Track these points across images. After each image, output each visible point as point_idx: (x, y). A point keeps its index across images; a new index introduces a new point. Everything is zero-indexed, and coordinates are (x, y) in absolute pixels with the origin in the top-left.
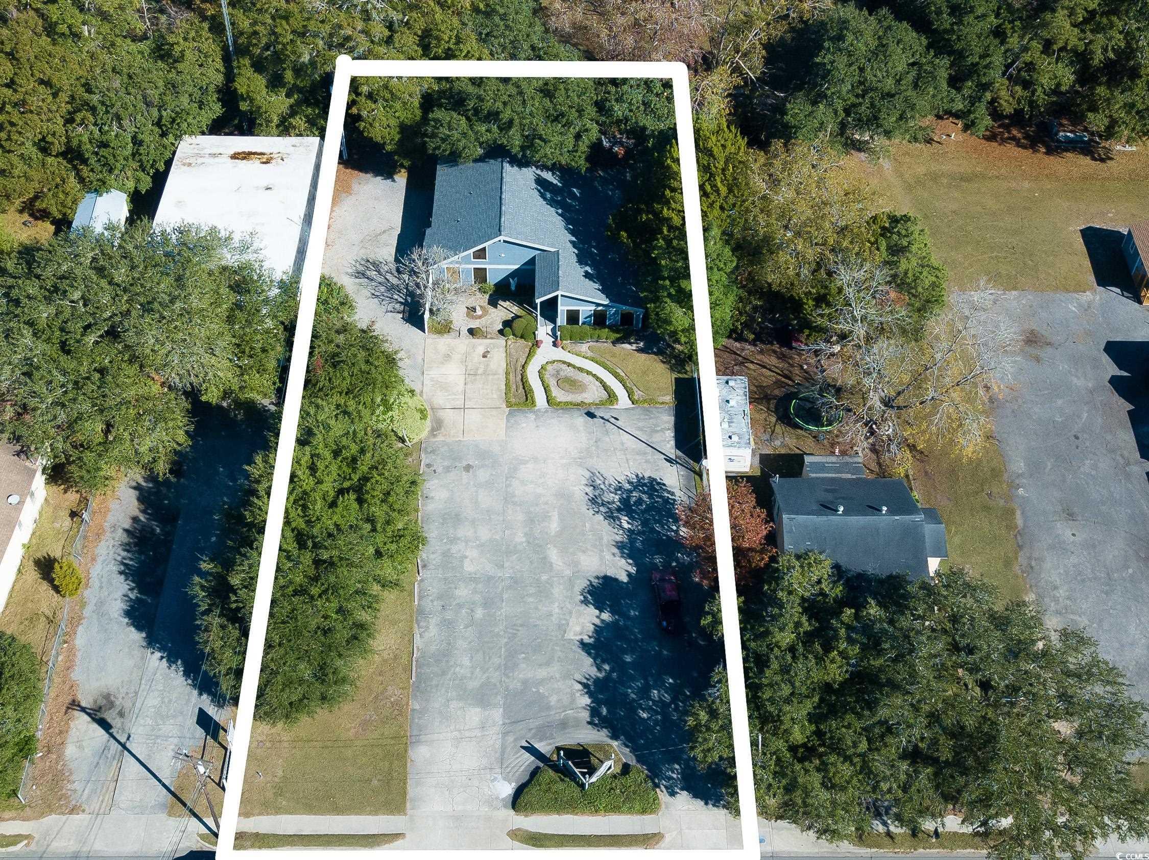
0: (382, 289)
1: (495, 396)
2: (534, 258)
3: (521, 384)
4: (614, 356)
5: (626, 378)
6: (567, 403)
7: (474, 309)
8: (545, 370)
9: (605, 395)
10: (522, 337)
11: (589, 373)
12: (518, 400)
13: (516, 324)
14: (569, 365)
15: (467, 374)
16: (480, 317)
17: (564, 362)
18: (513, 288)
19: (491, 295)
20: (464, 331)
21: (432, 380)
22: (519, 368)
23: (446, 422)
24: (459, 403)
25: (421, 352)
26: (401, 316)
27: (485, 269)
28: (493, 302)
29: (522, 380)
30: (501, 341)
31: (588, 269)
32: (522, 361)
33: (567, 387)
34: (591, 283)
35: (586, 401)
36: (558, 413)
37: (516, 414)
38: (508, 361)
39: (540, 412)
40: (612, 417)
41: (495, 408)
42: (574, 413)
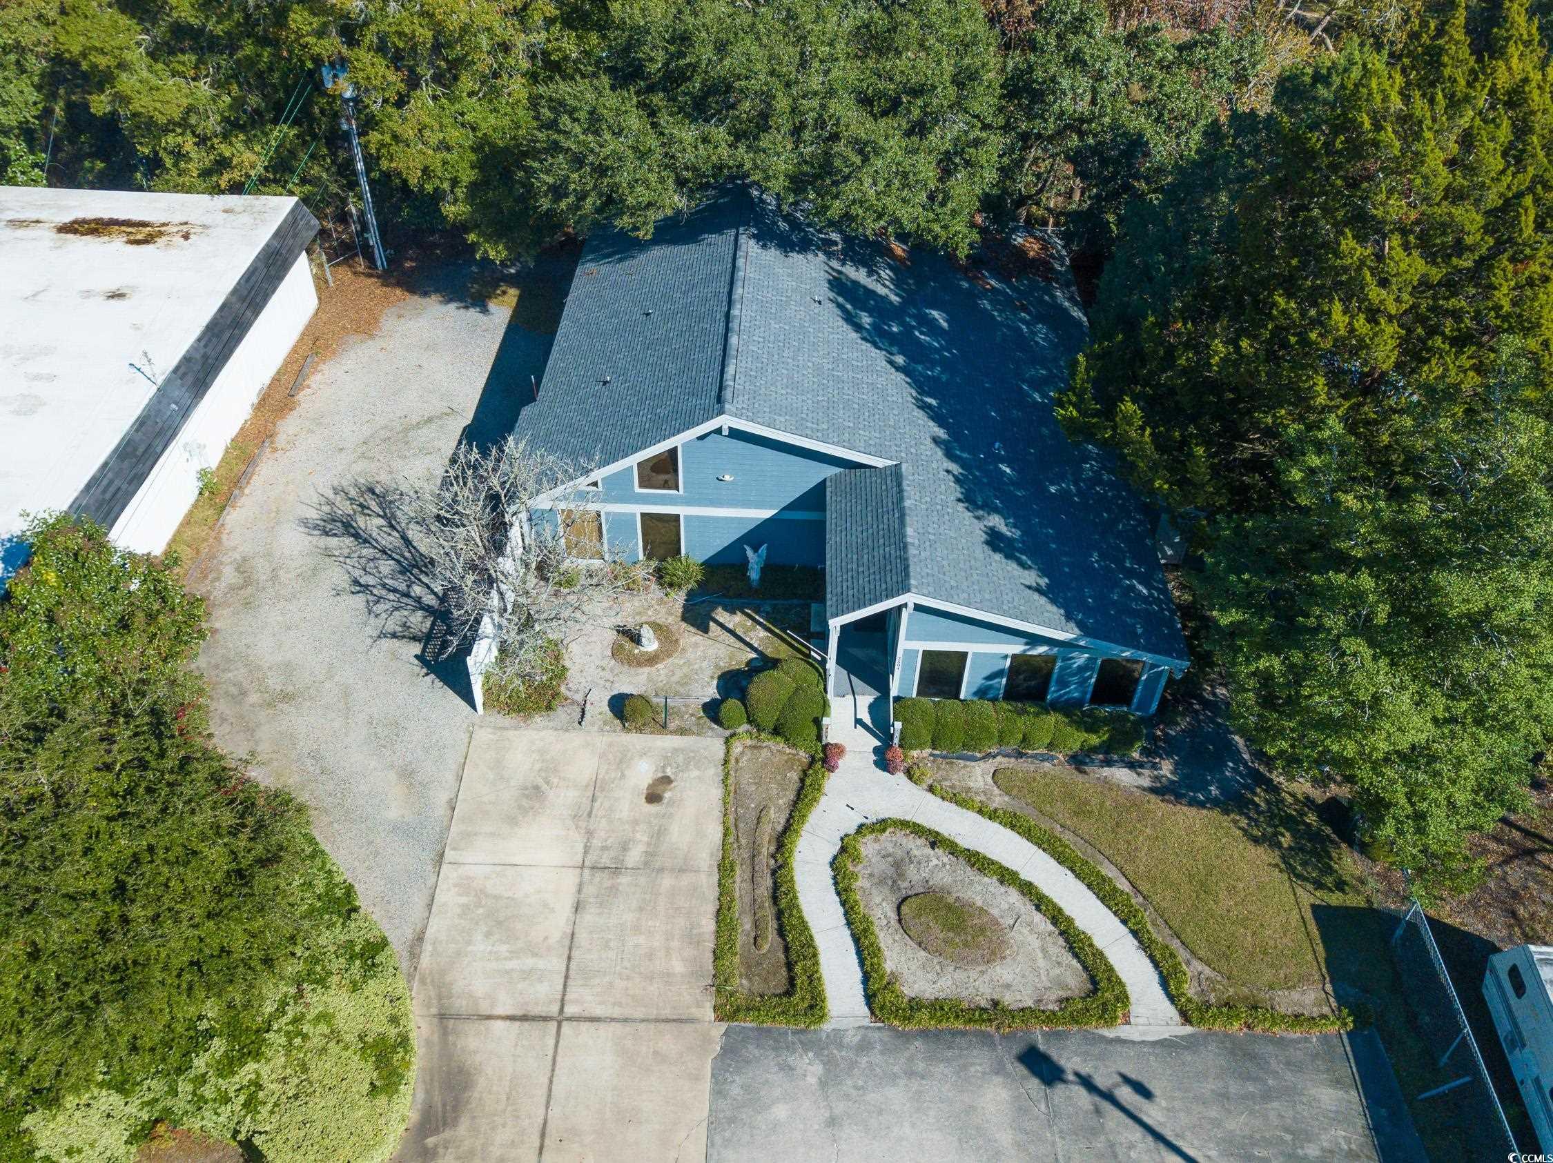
0: (386, 566)
1: (678, 967)
2: (822, 486)
3: (769, 912)
4: (1081, 811)
5: (1136, 901)
6: (937, 1007)
7: (635, 638)
8: (856, 859)
9: (1073, 976)
10: (777, 731)
11: (1007, 877)
12: (758, 986)
13: (760, 688)
14: (936, 840)
15: (589, 867)
16: (652, 659)
17: (918, 830)
18: (754, 575)
19: (690, 595)
20: (599, 705)
21: (464, 886)
22: (767, 848)
23: (482, 1082)
24: (543, 995)
25: (450, 777)
26: (417, 648)
27: (676, 518)
28: (698, 617)
29: (775, 899)
30: (712, 743)
31: (996, 521)
32: (776, 818)
33: (937, 932)
34: (1012, 566)
35: (1009, 999)
36: (907, 1054)
37: (752, 1050)
38: (731, 818)
39: (841, 1046)
40: (1119, 1079)
41: (674, 1020)
42: (975, 1052)
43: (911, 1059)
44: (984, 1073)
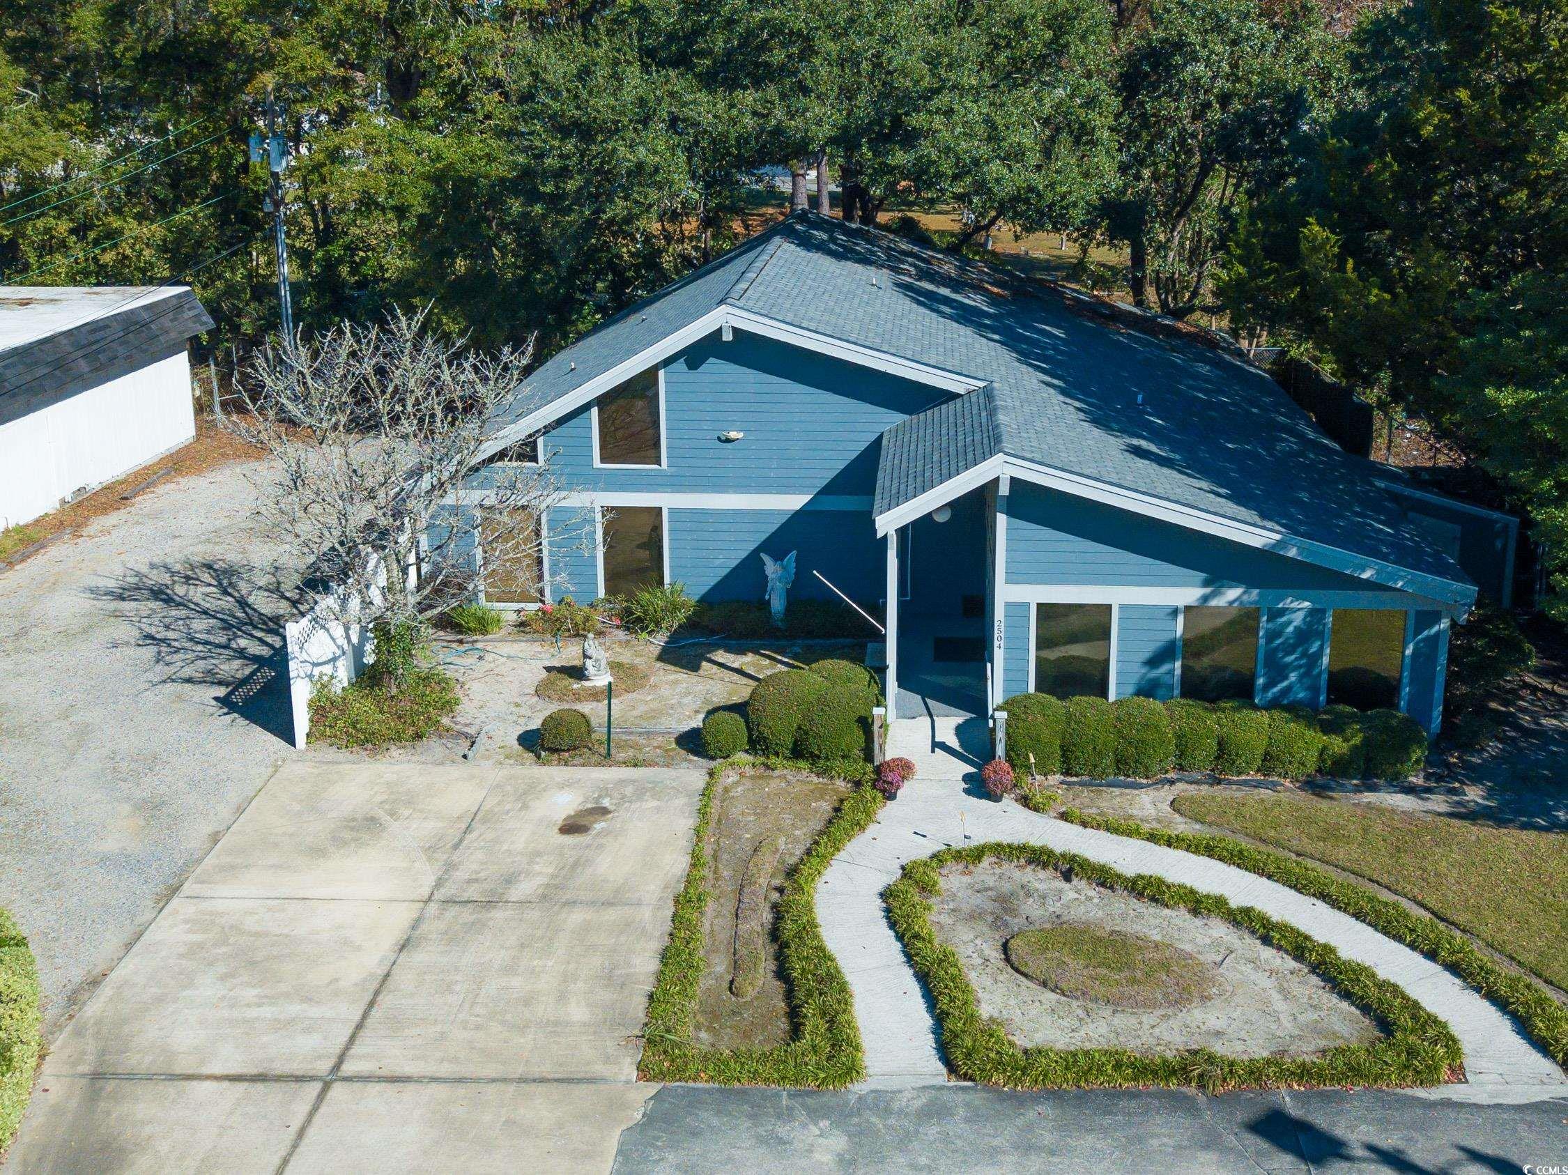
0: (202, 625)
1: (579, 1014)
3: (761, 950)
6: (1080, 1059)
8: (927, 889)
10: (798, 752)
11: (1198, 904)
12: (730, 1041)
14: (1074, 868)
15: (440, 901)
17: (1039, 858)
20: (501, 739)
21: (204, 922)
22: (768, 879)
25: (225, 809)
26: (220, 691)
27: (657, 514)
28: (685, 655)
29: (774, 934)
30: (686, 774)
32: (787, 849)
36: (1020, 1122)
37: (708, 1117)
38: (708, 850)
39: (888, 1111)
40: (1459, 1155)
41: (557, 1080)
42: (1158, 1119)
43: (1030, 1128)
44: (1179, 1148)
